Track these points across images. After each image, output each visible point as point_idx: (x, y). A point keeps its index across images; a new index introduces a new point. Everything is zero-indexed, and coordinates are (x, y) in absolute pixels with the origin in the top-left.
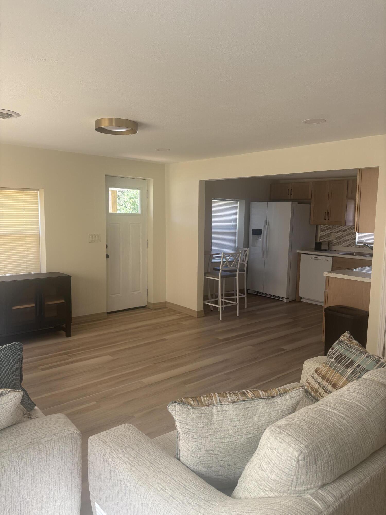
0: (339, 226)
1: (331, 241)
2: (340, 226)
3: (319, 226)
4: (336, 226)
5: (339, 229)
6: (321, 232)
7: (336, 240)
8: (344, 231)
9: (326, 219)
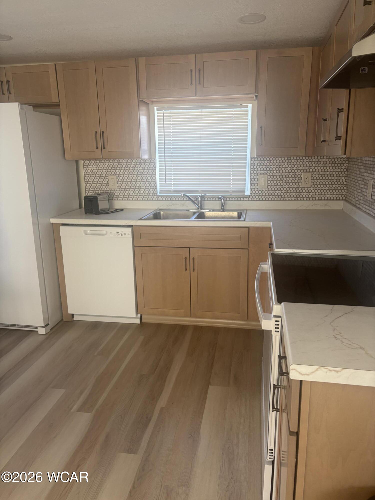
0: (121, 161)
1: (109, 191)
2: (124, 161)
3: (81, 163)
4: (116, 161)
5: (121, 166)
6: (87, 176)
7: (118, 189)
8: (132, 171)
9: (99, 146)
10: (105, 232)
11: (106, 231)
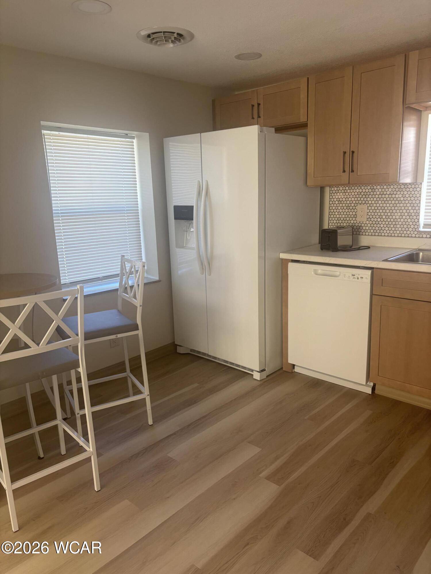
0: (375, 187)
1: (357, 224)
2: (378, 187)
3: (327, 190)
4: (369, 188)
5: (375, 193)
6: (332, 205)
7: (368, 222)
8: (388, 199)
9: (347, 169)
10: (338, 273)
11: (340, 272)
